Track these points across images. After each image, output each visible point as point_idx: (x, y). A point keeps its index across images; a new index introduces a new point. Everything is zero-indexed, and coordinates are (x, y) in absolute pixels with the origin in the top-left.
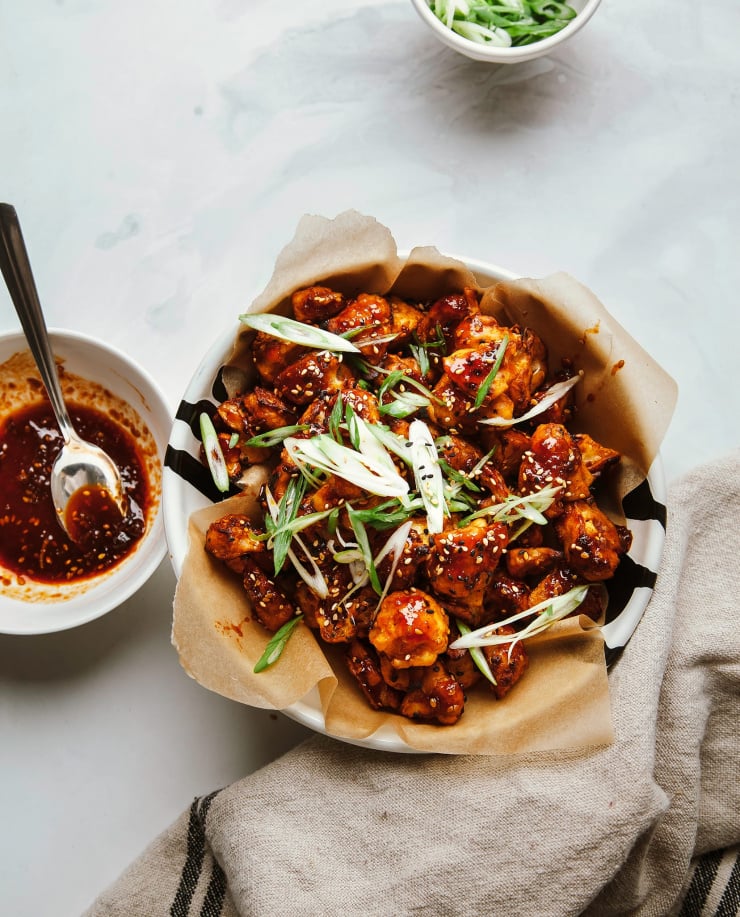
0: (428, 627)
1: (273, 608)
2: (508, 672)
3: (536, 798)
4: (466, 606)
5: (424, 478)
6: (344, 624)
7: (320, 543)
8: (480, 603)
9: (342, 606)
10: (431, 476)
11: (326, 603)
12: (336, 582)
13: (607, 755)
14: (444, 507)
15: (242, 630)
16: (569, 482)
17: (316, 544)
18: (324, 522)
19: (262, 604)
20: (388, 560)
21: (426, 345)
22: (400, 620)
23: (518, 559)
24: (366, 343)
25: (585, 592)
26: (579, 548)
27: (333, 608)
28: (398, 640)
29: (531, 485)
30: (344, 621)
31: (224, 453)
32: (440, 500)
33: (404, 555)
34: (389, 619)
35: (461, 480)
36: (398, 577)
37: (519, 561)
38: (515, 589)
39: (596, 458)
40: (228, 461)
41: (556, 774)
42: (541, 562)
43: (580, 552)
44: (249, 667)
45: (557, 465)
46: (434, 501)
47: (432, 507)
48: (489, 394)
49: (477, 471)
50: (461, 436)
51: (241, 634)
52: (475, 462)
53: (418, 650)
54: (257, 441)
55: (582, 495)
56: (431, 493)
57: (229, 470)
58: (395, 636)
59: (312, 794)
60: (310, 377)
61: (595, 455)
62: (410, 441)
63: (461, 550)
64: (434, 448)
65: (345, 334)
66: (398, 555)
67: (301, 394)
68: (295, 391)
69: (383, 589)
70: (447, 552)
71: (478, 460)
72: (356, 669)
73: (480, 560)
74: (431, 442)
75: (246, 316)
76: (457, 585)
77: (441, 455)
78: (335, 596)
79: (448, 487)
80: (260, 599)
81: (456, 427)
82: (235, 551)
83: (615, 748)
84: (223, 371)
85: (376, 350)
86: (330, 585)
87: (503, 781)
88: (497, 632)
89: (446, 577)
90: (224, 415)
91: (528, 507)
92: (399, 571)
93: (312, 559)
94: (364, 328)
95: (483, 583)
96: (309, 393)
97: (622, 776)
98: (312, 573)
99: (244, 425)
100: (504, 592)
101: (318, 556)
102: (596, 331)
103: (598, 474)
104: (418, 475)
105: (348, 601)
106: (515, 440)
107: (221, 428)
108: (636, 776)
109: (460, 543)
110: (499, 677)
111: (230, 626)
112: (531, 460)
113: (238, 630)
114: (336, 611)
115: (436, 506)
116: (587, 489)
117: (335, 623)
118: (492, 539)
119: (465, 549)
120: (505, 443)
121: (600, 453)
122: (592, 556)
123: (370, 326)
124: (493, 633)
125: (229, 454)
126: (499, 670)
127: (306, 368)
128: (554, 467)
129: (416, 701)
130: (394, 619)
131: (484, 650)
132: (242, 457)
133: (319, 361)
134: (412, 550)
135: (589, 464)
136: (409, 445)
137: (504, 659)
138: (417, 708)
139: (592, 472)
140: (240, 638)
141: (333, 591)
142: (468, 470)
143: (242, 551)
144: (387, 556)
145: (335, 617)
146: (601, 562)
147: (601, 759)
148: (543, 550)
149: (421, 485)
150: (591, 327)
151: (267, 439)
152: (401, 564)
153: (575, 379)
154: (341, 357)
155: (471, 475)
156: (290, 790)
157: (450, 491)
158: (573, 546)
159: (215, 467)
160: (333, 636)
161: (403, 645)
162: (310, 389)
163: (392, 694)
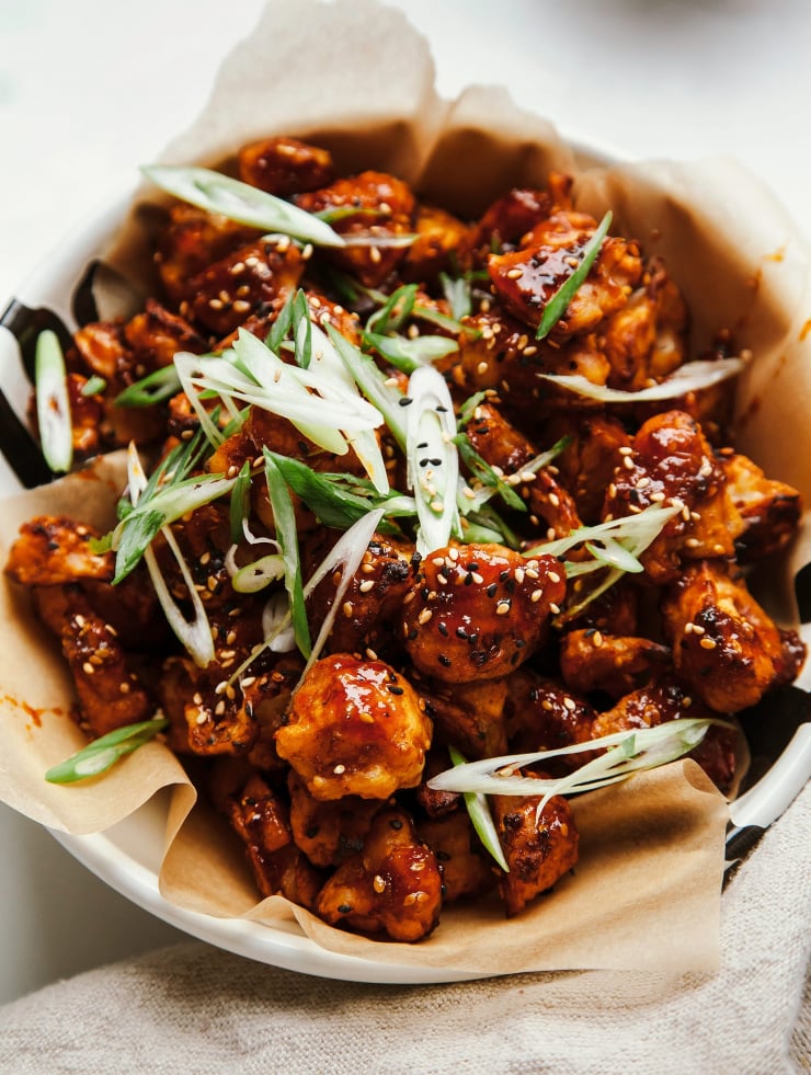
0: (387, 715)
1: (107, 684)
2: (532, 849)
3: (547, 1063)
4: (469, 710)
5: (423, 464)
6: (234, 719)
7: (213, 558)
8: (496, 709)
9: (236, 685)
10: (437, 463)
11: (206, 681)
12: (231, 636)
13: (702, 996)
14: (454, 520)
15: (42, 718)
16: (696, 515)
17: (205, 559)
18: (222, 502)
19: (88, 668)
20: (330, 581)
21: (470, 276)
22: (336, 695)
23: (581, 645)
24: (360, 239)
25: (704, 731)
26: (700, 630)
27: (219, 689)
28: (326, 733)
29: (624, 505)
30: (234, 715)
31: (73, 405)
32: (449, 507)
33: (361, 574)
34: (315, 696)
35: (492, 484)
36: (345, 617)
37: (584, 648)
38: (570, 704)
39: (755, 497)
40: (77, 422)
41: (597, 1030)
42: (625, 662)
43: (701, 636)
44: (39, 769)
45: (677, 475)
46: (436, 506)
47: (431, 516)
48: (564, 317)
49: (527, 474)
50: (503, 408)
51: (38, 723)
52: (525, 460)
53: (362, 760)
54: (136, 393)
55: (718, 548)
56: (432, 489)
57: (75, 438)
58: (321, 723)
59: (116, 1045)
60: (249, 276)
61: (752, 489)
62: (410, 396)
63: (469, 579)
64: (450, 416)
65: (322, 214)
66: (350, 570)
67: (228, 308)
68: (216, 304)
69: (313, 644)
70: (443, 580)
71: (532, 458)
72: (244, 816)
73: (503, 607)
74: (447, 402)
75: (154, 167)
76: (455, 649)
77: (463, 429)
78: (226, 665)
79: (467, 490)
80: (86, 658)
81: (498, 388)
82: (54, 570)
83: (719, 982)
84: (95, 272)
85: (376, 255)
86: (220, 643)
87: (490, 1038)
88: (524, 771)
89: (435, 630)
90: (85, 346)
91: (612, 547)
92: (348, 605)
93: (194, 589)
94: (358, 210)
95: (505, 659)
96: (243, 306)
97: (726, 1031)
98: (190, 616)
99: (117, 365)
100: (548, 705)
101: (205, 583)
102: (779, 258)
103: (755, 519)
104: (414, 457)
105: (247, 675)
106: (605, 434)
107: (76, 365)
108: (755, 1032)
109: (471, 568)
110: (515, 856)
111: (20, 702)
112: (629, 463)
113: (35, 714)
114: (224, 696)
115: (437, 514)
116: (729, 540)
117: (217, 719)
118: (534, 573)
119: (478, 578)
120: (586, 435)
121: (763, 489)
122: (721, 645)
123: (370, 212)
124: (515, 773)
125: (81, 410)
126: (517, 842)
127: (243, 262)
128: (671, 477)
129: (348, 884)
130: (324, 695)
131: (492, 802)
132: (106, 429)
133: (269, 252)
134: (377, 567)
135: (740, 505)
136: (405, 403)
137: (528, 821)
138: (347, 897)
139: (744, 516)
140: (35, 728)
141: (225, 654)
142: (510, 470)
143: (70, 574)
144: (330, 574)
145: (220, 708)
146: (736, 658)
147: (688, 1006)
148: (633, 641)
149: (416, 476)
150: (771, 250)
151: (152, 389)
152: (353, 592)
153: (733, 365)
154: (308, 251)
155: (515, 479)
156: (74, 1030)
157: (471, 499)
158: (689, 627)
159: (50, 425)
160: (210, 742)
161: (333, 742)
162: (244, 298)
163: (305, 874)
